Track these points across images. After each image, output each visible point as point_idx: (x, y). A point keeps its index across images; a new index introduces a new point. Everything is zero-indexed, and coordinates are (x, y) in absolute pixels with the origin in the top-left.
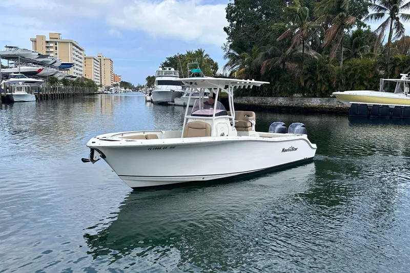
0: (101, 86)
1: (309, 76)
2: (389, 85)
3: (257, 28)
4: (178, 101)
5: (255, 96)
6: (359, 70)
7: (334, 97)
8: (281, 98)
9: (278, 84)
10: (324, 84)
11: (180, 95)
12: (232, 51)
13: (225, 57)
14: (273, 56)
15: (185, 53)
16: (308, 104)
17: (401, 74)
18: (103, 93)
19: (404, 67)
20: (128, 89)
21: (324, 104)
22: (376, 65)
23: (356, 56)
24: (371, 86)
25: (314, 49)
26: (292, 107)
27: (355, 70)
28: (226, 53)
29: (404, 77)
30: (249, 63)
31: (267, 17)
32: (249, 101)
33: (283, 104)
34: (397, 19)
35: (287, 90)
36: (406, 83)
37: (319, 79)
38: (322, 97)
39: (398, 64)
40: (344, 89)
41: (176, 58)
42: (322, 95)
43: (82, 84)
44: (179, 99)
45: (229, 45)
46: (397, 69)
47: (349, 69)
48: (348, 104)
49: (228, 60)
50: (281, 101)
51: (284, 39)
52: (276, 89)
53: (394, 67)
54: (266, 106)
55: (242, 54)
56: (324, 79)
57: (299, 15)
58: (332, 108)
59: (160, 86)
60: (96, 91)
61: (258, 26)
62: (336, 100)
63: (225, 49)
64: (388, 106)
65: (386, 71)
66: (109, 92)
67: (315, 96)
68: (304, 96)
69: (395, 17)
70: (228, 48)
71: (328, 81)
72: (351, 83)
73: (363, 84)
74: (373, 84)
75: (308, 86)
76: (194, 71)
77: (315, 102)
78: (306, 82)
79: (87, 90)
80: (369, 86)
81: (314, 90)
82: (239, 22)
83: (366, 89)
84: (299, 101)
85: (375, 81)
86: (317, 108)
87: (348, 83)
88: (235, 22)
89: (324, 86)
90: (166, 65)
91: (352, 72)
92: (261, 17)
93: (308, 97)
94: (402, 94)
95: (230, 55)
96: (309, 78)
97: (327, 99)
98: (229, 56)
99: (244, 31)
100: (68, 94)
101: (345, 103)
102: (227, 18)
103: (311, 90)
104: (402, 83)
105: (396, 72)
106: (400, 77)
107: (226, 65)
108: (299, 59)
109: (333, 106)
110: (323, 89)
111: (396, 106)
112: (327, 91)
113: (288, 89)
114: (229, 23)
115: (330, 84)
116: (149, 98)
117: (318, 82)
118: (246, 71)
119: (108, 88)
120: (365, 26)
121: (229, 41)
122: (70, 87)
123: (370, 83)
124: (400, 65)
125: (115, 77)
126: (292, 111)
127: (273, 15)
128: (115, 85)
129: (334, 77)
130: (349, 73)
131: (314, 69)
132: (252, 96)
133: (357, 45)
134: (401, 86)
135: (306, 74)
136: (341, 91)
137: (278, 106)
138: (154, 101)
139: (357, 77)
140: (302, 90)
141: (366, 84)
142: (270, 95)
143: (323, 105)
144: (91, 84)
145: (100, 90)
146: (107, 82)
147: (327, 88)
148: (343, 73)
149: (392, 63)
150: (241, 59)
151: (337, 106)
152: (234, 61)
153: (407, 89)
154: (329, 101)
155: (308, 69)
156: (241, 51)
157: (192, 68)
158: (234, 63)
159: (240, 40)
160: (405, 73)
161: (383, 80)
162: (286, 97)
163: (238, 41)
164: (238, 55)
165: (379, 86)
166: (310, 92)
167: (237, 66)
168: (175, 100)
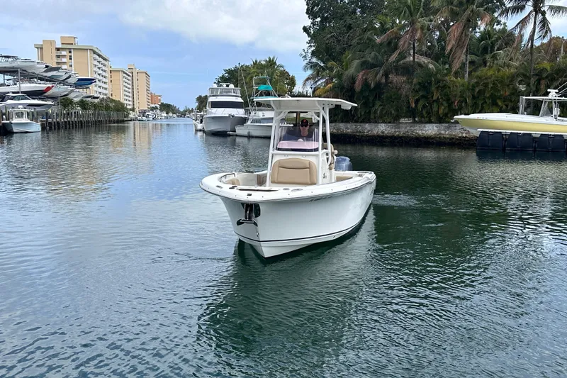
0: (133, 110)
1: (421, 93)
2: (532, 105)
3: (349, 27)
4: (240, 130)
5: (347, 122)
6: (490, 86)
7: (457, 122)
8: (383, 125)
9: (379, 104)
10: (442, 104)
11: (243, 121)
12: (314, 60)
13: (305, 69)
14: (373, 66)
15: (249, 63)
16: (420, 132)
17: (549, 90)
18: (135, 120)
19: (553, 79)
20: (171, 114)
21: (443, 132)
22: (513, 77)
24: (507, 106)
25: (427, 55)
26: (398, 137)
27: (486, 85)
28: (306, 62)
29: (553, 94)
30: (339, 76)
31: (362, 13)
32: (338, 129)
33: (386, 132)
34: (544, 13)
35: (391, 113)
36: (555, 102)
37: (435, 98)
38: (440, 123)
39: (544, 75)
40: (470, 109)
41: (236, 70)
42: (440, 120)
43: (107, 108)
44: (242, 127)
45: (310, 51)
46: (543, 82)
47: (477, 83)
48: (475, 133)
49: (310, 72)
50: (382, 129)
51: (389, 43)
52: (375, 112)
53: (539, 81)
54: (362, 136)
55: (330, 64)
56: (441, 98)
57: (409, 8)
58: (453, 138)
59: (214, 110)
60: (127, 116)
61: (350, 24)
62: (458, 127)
63: (305, 57)
64: (530, 134)
65: (528, 85)
66: (144, 118)
67: (430, 122)
68: (415, 122)
69: (540, 10)
70: (310, 55)
71: (448, 100)
72: (480, 104)
73: (496, 105)
74: (509, 103)
75: (420, 106)
76: (262, 88)
77: (431, 130)
78: (417, 102)
79: (114, 116)
80: (504, 107)
81: (428, 113)
82: (324, 20)
83: (501, 111)
84: (408, 128)
85: (513, 100)
86: (433, 138)
87: (475, 103)
88: (319, 19)
89: (443, 107)
90: (223, 79)
91: (481, 87)
92: (354, 12)
93: (421, 122)
94: (550, 117)
95: (313, 66)
96: (423, 96)
97: (446, 125)
98: (311, 67)
99: (331, 33)
100: (88, 122)
101: (471, 131)
102: (307, 13)
103: (424, 112)
104: (550, 102)
105: (542, 87)
106: (547, 94)
107: (307, 80)
108: (408, 70)
109: (454, 135)
110: (441, 111)
111: (542, 135)
112: (446, 115)
113: (393, 112)
114: (311, 20)
115: (450, 104)
116: (200, 126)
117: (434, 101)
118: (333, 89)
119: (143, 113)
120: (499, 23)
121: (311, 46)
122: (91, 112)
123: (506, 103)
124: (547, 77)
125: (153, 98)
126: (398, 142)
127: (371, 8)
128: (153, 109)
129: (455, 96)
130: (477, 90)
131: (428, 83)
132: (342, 122)
133: (485, 51)
134: (548, 106)
135: (417, 92)
136: (465, 114)
137: (378, 136)
138: (205, 130)
139: (487, 95)
140: (412, 113)
141: (500, 104)
142: (369, 121)
143: (440, 134)
144: (120, 108)
145: (132, 115)
146: (142, 104)
147: (446, 111)
148: (468, 89)
149: (537, 75)
150: (327, 72)
151: (460, 135)
152: (318, 74)
153: (556, 111)
154: (449, 128)
155: (420, 84)
156: (328, 60)
157: (259, 84)
158: (318, 76)
159: (327, 44)
160: (554, 89)
161: (525, 98)
162: (389, 123)
163: (324, 46)
164: (322, 65)
165: (519, 107)
166: (423, 117)
167: (322, 81)
168: (237, 128)
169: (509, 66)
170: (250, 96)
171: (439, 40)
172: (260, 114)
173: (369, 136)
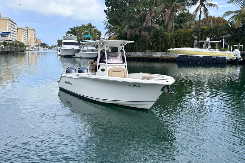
0: (28, 46)
1: (154, 39)
2: (199, 44)
3: (124, 11)
4: (77, 55)
6: (183, 36)
7: (169, 51)
8: (139, 53)
9: (137, 44)
10: (163, 44)
11: (78, 51)
12: (109, 25)
13: (105, 28)
14: (134, 27)
16: (154, 56)
17: (206, 38)
18: (29, 50)
19: (208, 33)
20: (45, 48)
21: (164, 56)
22: (192, 32)
23: (181, 27)
24: (189, 45)
25: (157, 23)
26: (145, 58)
27: (181, 36)
28: (106, 25)
29: (208, 39)
30: (120, 32)
31: (129, 4)
33: (140, 56)
34: (204, 6)
36: (209, 43)
37: (160, 41)
38: (163, 52)
39: (204, 32)
40: (175, 46)
41: (75, 28)
42: (163, 50)
43: (16, 45)
45: (107, 21)
46: (204, 34)
47: (177, 35)
48: (177, 56)
49: (107, 30)
50: (139, 54)
51: (141, 18)
52: (136, 47)
53: (202, 34)
54: (130, 57)
55: (116, 26)
56: (163, 41)
57: (149, 2)
58: (168, 58)
59: (65, 46)
60: (25, 49)
61: (124, 9)
62: (170, 53)
63: (105, 23)
64: (199, 56)
65: (198, 36)
66: (33, 50)
67: (158, 51)
68: (152, 51)
69: (203, 4)
70: (107, 22)
71: (166, 42)
72: (179, 44)
74: (190, 43)
75: (154, 45)
76: (87, 36)
77: (159, 55)
78: (153, 43)
79: (19, 49)
80: (188, 45)
81: (158, 48)
82: (113, 7)
83: (187, 47)
84: (149, 54)
85: (192, 42)
86: (159, 58)
87: (177, 44)
88: (111, 7)
90: (69, 32)
91: (179, 37)
92: (126, 4)
93: (154, 51)
94: (207, 49)
95: (109, 27)
96: (155, 41)
97: (165, 53)
98: (108, 27)
99: (116, 13)
100: (7, 52)
101: (175, 55)
102: (106, 4)
104: (207, 43)
105: (204, 36)
106: (205, 39)
107: (106, 33)
108: (148, 29)
110: (163, 47)
111: (203, 56)
112: (165, 48)
113: (143, 47)
114: (107, 7)
115: (166, 44)
116: (59, 53)
117: (160, 43)
118: (118, 36)
119: (33, 48)
120: (186, 10)
121: (107, 19)
122: (8, 47)
124: (205, 32)
125: (37, 41)
126: (145, 60)
127: (133, 2)
128: (37, 46)
129: (168, 40)
130: (177, 38)
131: (157, 35)
133: (181, 21)
134: (206, 44)
135: (153, 39)
136: (173, 48)
137: (137, 57)
138: (61, 55)
139: (181, 40)
140: (151, 48)
141: (186, 43)
142: (133, 51)
143: (163, 56)
144: (22, 45)
145: (27, 48)
146: (32, 43)
147: (165, 47)
148: (174, 38)
149: (201, 31)
150: (115, 30)
151: (171, 57)
152: (111, 30)
153: (209, 47)
154: (166, 54)
155: (154, 35)
156: (115, 25)
157: (85, 35)
158: (111, 32)
159: (114, 18)
160: (208, 37)
161: (196, 41)
162: (142, 52)
163: (113, 18)
164: (113, 27)
165: (194, 45)
166: (155, 49)
167: (113, 34)
168: (76, 54)
169: (190, 28)
170: (81, 40)
171: (161, 17)
172: (86, 48)
173: (133, 57)
